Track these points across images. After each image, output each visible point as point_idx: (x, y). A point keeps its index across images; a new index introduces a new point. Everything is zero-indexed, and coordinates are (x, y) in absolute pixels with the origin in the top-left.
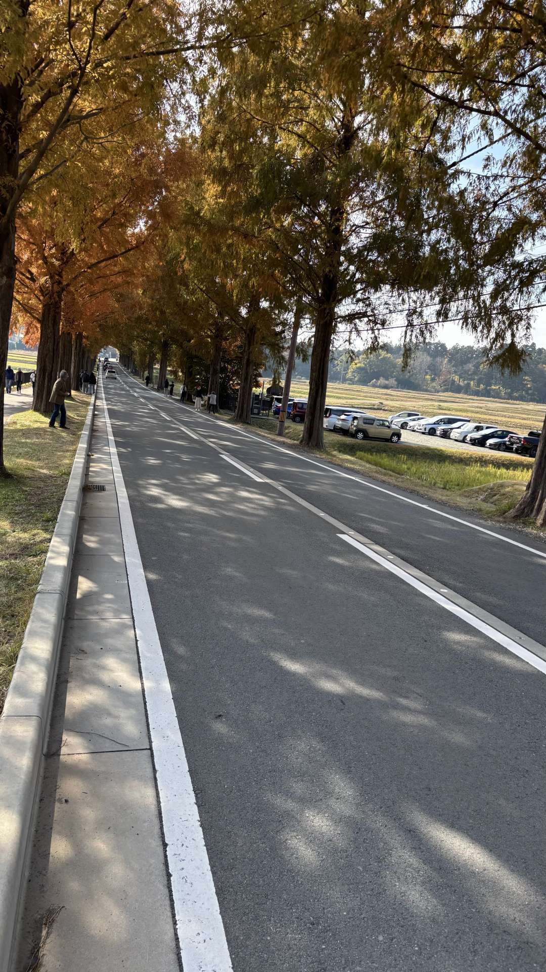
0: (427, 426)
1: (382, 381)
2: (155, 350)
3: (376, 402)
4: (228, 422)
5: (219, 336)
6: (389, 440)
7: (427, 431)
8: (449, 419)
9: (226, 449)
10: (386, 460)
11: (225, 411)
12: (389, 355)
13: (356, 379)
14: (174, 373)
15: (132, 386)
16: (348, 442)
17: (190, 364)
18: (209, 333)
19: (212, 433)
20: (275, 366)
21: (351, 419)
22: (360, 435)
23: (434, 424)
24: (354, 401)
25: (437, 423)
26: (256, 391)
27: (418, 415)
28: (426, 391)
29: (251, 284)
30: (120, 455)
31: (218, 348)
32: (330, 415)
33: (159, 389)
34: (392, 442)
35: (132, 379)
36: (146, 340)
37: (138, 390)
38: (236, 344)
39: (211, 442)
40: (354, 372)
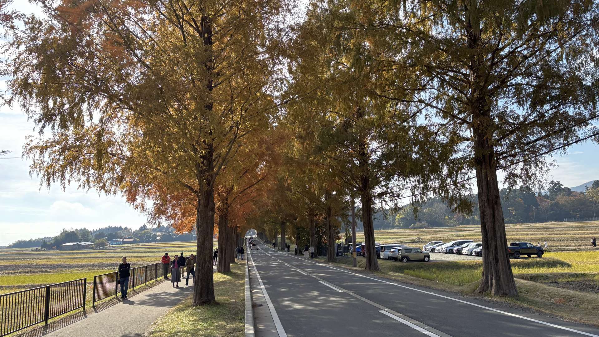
0: (447, 249)
1: (418, 224)
2: (277, 227)
3: (415, 237)
4: (323, 263)
5: (312, 214)
6: (423, 260)
7: (448, 252)
8: (460, 242)
9: (322, 278)
10: (422, 273)
11: (322, 257)
13: (401, 225)
14: (290, 238)
15: (267, 250)
16: (398, 265)
17: (298, 233)
18: (306, 213)
19: (314, 270)
20: (346, 227)
21: (398, 251)
22: (405, 260)
23: (451, 246)
24: (401, 239)
25: (453, 245)
26: (338, 242)
27: (441, 242)
28: (447, 226)
29: (324, 185)
30: (266, 288)
31: (312, 221)
32: (384, 250)
33: (283, 250)
34: (425, 261)
35: (266, 246)
36: (272, 222)
37: (270, 252)
38: (322, 217)
39: (314, 276)
40: (399, 221)
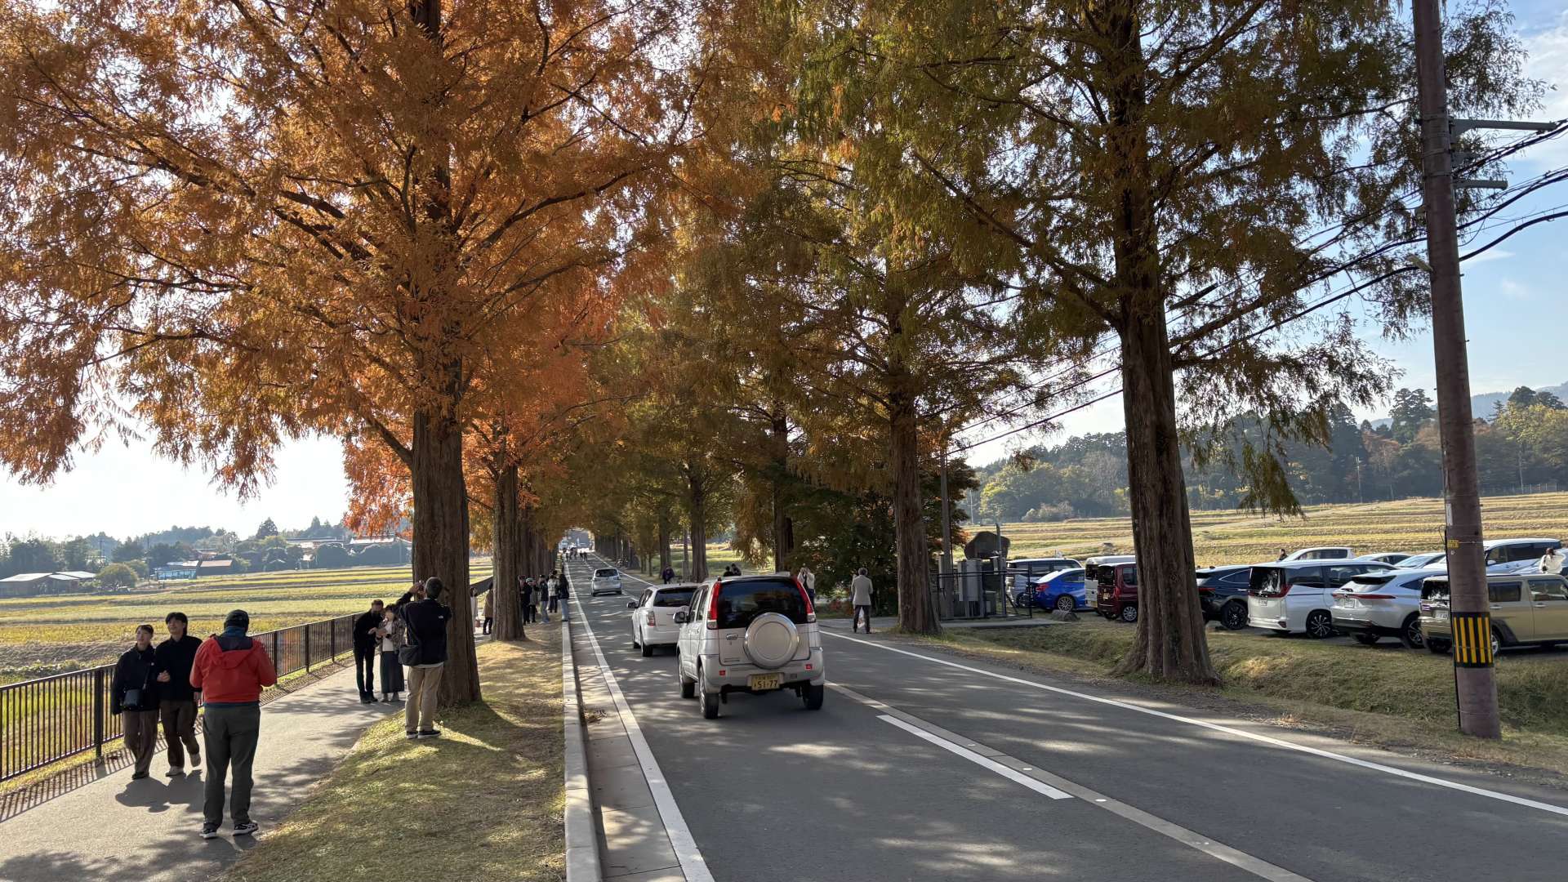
1: (1045, 509)
12: (1045, 465)
13: (998, 513)
40: (989, 503)
